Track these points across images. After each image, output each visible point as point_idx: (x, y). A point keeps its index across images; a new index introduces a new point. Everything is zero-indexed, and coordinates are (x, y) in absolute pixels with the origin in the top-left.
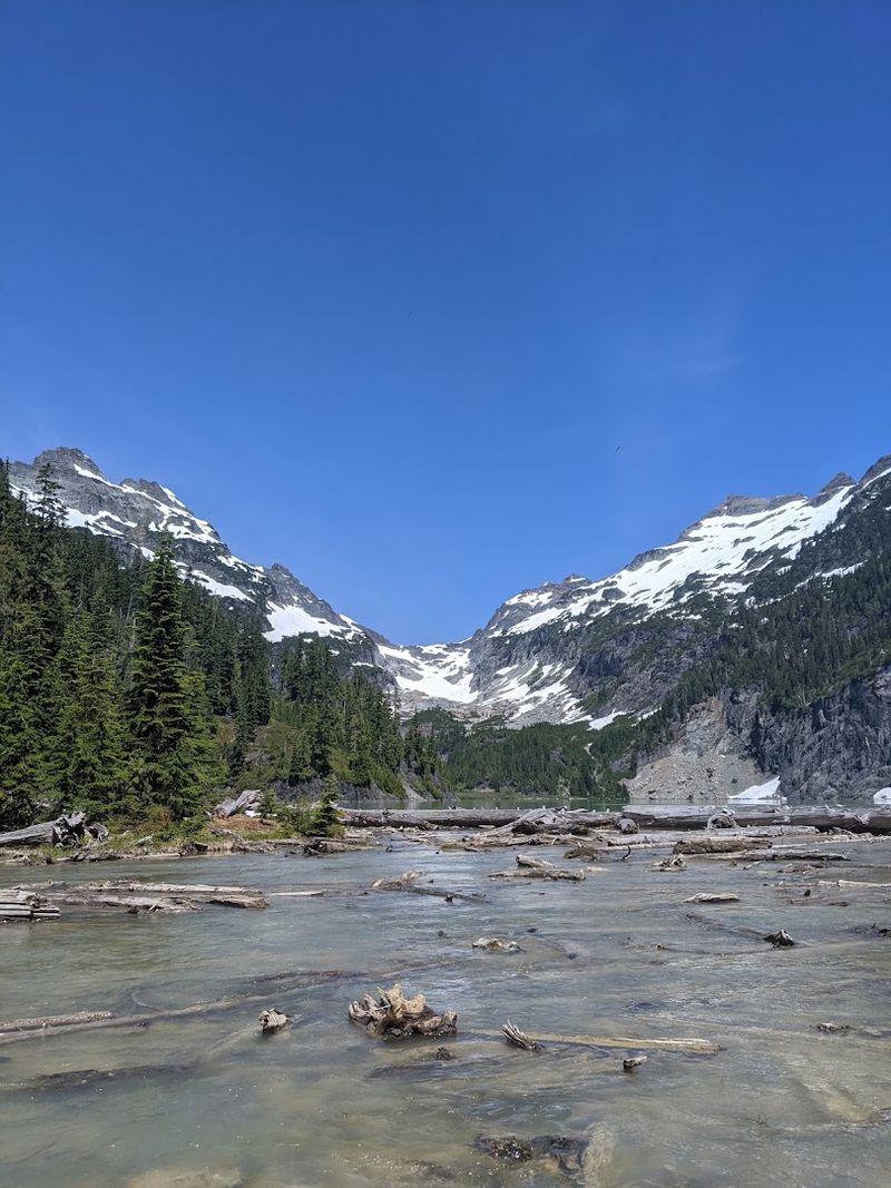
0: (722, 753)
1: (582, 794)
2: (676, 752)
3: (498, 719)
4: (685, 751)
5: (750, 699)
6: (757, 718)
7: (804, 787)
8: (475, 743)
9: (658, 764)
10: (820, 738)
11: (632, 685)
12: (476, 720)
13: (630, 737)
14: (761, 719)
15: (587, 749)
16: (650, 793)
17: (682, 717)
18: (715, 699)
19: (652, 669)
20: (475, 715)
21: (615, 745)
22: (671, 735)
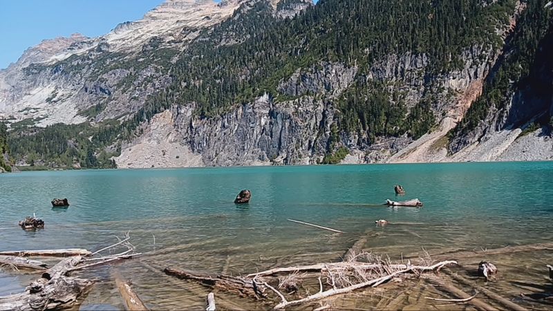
0: (171, 142)
1: (89, 167)
2: (144, 140)
3: (29, 121)
4: (149, 140)
5: (187, 111)
6: (191, 121)
7: (215, 160)
8: (15, 135)
9: (133, 148)
10: (225, 134)
11: (117, 101)
12: (13, 121)
13: (116, 132)
14: (193, 124)
15: (90, 139)
16: (129, 164)
17: (149, 121)
18: (168, 110)
19: (129, 93)
20: (13, 118)
21: (108, 138)
22: (142, 130)
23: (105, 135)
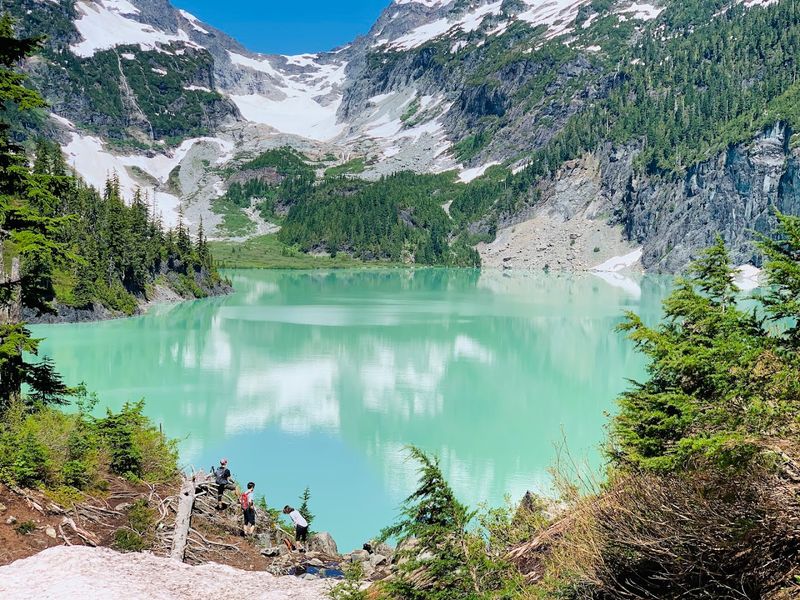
0: (591, 217)
1: (430, 262)
2: (542, 214)
3: (357, 164)
4: (551, 213)
5: (630, 156)
6: (630, 180)
7: (664, 260)
8: (321, 195)
9: (521, 227)
10: (689, 207)
11: (513, 129)
12: (331, 164)
13: (492, 196)
14: (634, 182)
15: (446, 207)
16: (505, 260)
17: (553, 175)
18: (589, 155)
19: (537, 111)
20: (331, 158)
21: (477, 204)
22: (539, 194)
23: (472, 199)
